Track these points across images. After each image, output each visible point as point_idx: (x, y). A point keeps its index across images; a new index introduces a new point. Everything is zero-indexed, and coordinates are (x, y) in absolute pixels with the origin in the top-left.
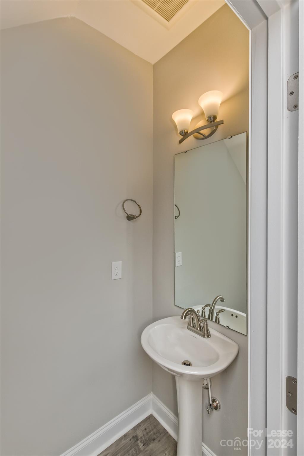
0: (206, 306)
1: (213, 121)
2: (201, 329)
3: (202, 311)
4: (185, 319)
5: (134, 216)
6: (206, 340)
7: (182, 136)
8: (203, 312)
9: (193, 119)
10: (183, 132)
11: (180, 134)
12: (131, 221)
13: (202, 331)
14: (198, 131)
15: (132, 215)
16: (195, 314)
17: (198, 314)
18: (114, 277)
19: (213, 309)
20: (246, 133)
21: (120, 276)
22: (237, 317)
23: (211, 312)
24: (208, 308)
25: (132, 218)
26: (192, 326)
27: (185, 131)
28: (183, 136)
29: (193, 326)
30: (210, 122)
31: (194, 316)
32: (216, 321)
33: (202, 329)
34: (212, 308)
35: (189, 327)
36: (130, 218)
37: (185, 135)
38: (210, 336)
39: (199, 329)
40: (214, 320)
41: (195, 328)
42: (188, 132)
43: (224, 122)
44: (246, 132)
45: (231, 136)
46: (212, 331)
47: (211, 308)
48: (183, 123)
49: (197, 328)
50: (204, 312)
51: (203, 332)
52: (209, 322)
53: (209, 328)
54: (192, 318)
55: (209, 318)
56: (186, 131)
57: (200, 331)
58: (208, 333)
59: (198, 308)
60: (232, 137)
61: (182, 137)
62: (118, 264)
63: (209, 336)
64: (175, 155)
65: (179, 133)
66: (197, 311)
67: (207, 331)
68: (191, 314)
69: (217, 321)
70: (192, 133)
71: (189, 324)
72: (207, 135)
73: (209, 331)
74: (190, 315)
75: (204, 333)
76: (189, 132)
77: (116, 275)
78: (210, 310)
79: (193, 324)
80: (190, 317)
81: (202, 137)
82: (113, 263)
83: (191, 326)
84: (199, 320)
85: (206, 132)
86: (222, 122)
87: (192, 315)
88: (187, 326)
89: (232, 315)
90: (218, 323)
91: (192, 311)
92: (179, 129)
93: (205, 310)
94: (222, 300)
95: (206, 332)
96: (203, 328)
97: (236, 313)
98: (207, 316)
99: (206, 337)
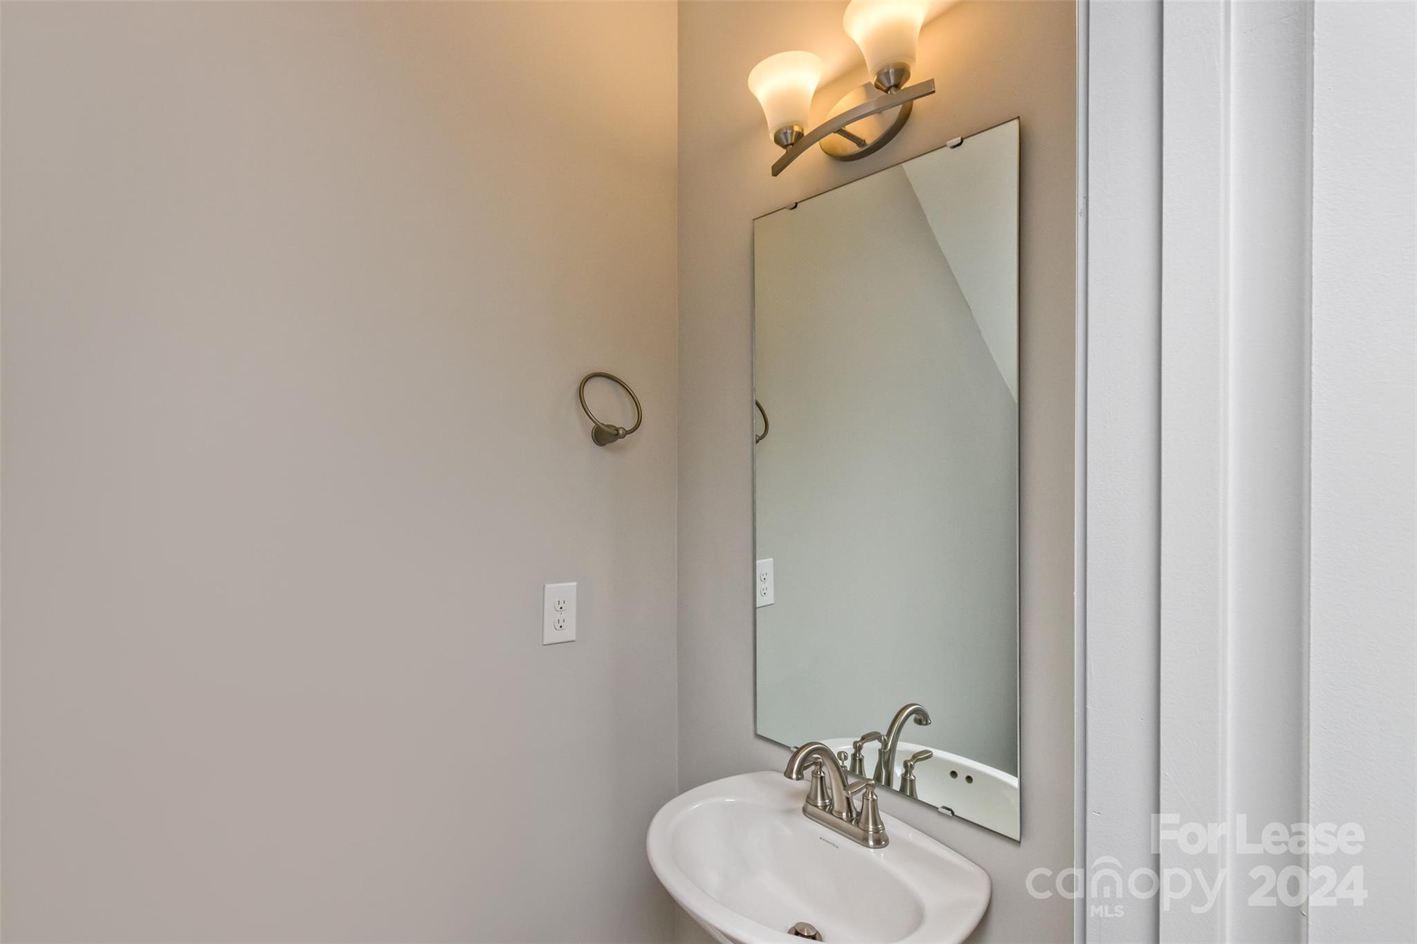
0: (864, 739)
1: (897, 86)
2: (851, 816)
3: (854, 756)
4: (798, 779)
5: (617, 430)
6: (872, 853)
7: (782, 149)
8: (857, 759)
9: (819, 91)
10: (785, 133)
11: (778, 141)
12: (609, 445)
13: (858, 822)
14: (838, 126)
15: (608, 426)
16: (832, 764)
17: (840, 762)
18: (551, 635)
19: (890, 749)
20: (1016, 122)
21: (570, 633)
22: (969, 779)
23: (886, 760)
24: (876, 745)
25: (610, 434)
26: (820, 803)
27: (792, 128)
28: (785, 147)
29: (825, 807)
30: (886, 91)
31: (828, 772)
32: (903, 790)
33: (854, 816)
34: (887, 744)
35: (810, 808)
36: (603, 436)
37: (792, 144)
38: (887, 842)
39: (844, 814)
40: (896, 785)
41: (831, 812)
42: (803, 134)
43: (937, 87)
44: (1019, 118)
45: (960, 138)
46: (891, 825)
47: (885, 745)
48: (786, 100)
49: (840, 813)
50: (861, 760)
51: (860, 825)
52: (881, 794)
53: (883, 816)
54: (822, 778)
55: (878, 777)
56: (796, 129)
57: (851, 822)
58: (876, 831)
59: (842, 746)
60: (964, 141)
61: (784, 151)
62: (562, 592)
63: (880, 841)
64: (754, 220)
65: (773, 139)
66: (840, 753)
67: (875, 823)
68: (815, 763)
69: (907, 790)
70: (818, 135)
71: (810, 799)
72: (869, 141)
73: (882, 824)
74: (813, 768)
75: (866, 831)
76: (805, 134)
77: (558, 628)
78: (880, 751)
79: (823, 798)
80: (814, 773)
81: (852, 148)
82: (548, 586)
83: (817, 807)
84: (844, 786)
85: (867, 130)
86: (927, 89)
87: (821, 767)
88: (801, 804)
89: (954, 774)
90: (912, 796)
91: (824, 751)
92: (773, 123)
93: (862, 752)
94: (922, 718)
95: (871, 827)
96: (859, 814)
97: (966, 768)
98: (869, 773)
99: (871, 843)
